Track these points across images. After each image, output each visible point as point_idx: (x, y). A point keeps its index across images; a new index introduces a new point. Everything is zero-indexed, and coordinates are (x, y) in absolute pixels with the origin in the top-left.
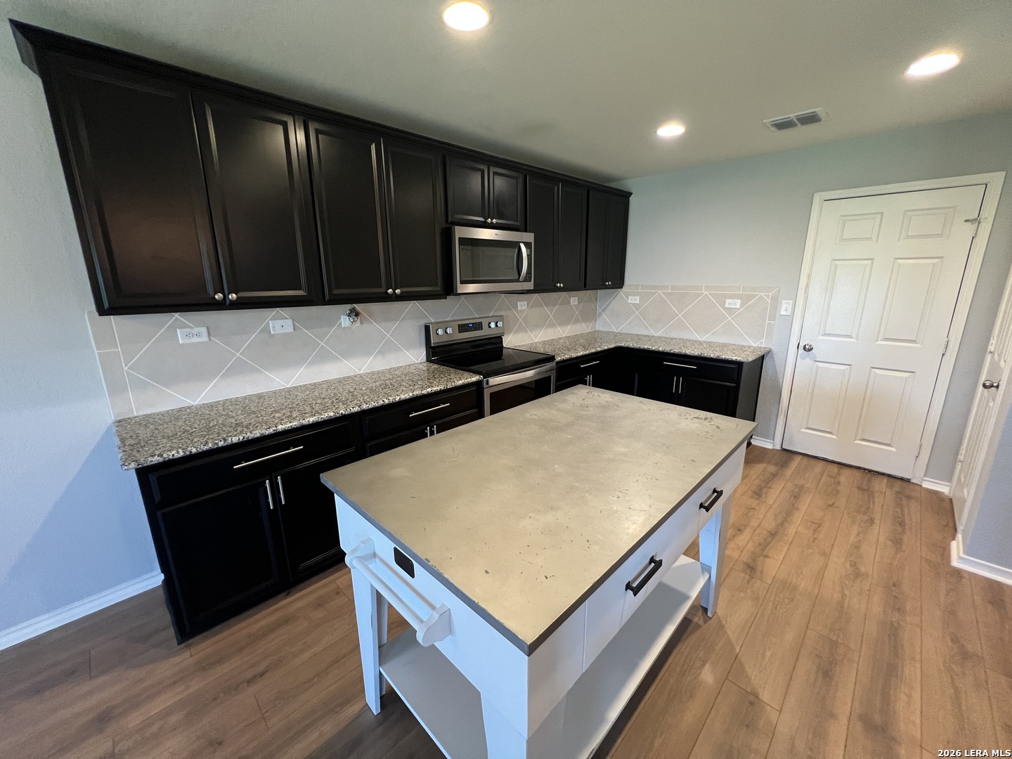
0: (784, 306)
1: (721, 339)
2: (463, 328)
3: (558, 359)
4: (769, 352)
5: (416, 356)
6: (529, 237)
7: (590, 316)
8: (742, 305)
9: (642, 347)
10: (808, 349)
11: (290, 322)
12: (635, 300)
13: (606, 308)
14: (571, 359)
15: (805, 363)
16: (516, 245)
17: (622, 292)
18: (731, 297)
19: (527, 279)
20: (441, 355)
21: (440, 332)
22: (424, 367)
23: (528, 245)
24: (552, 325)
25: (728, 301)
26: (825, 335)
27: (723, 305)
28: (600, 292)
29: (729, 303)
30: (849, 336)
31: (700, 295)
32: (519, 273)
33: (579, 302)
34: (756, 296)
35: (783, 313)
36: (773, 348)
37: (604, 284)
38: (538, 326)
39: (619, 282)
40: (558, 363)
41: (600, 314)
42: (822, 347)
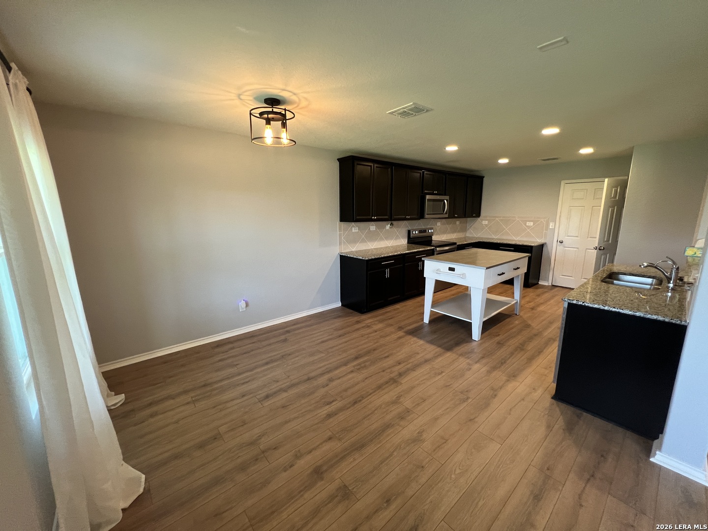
0: (551, 225)
1: (525, 239)
2: (420, 232)
3: (458, 244)
4: (546, 243)
5: (404, 241)
6: (448, 197)
7: (464, 230)
8: (533, 224)
9: (490, 241)
10: (561, 242)
11: (375, 227)
12: (486, 222)
13: (471, 226)
14: (462, 245)
15: (560, 248)
16: (443, 200)
17: (479, 219)
18: (530, 221)
19: (446, 213)
20: (412, 241)
21: (414, 232)
22: (406, 245)
23: (447, 200)
24: (449, 233)
25: (527, 223)
26: (568, 236)
27: (525, 224)
28: (468, 219)
29: (529, 224)
30: (577, 237)
31: (515, 220)
32: (444, 211)
33: (460, 223)
34: (539, 221)
35: (551, 227)
36: (547, 242)
37: (472, 215)
38: (444, 232)
39: (478, 215)
40: (458, 245)
41: (469, 229)
42: (567, 241)
